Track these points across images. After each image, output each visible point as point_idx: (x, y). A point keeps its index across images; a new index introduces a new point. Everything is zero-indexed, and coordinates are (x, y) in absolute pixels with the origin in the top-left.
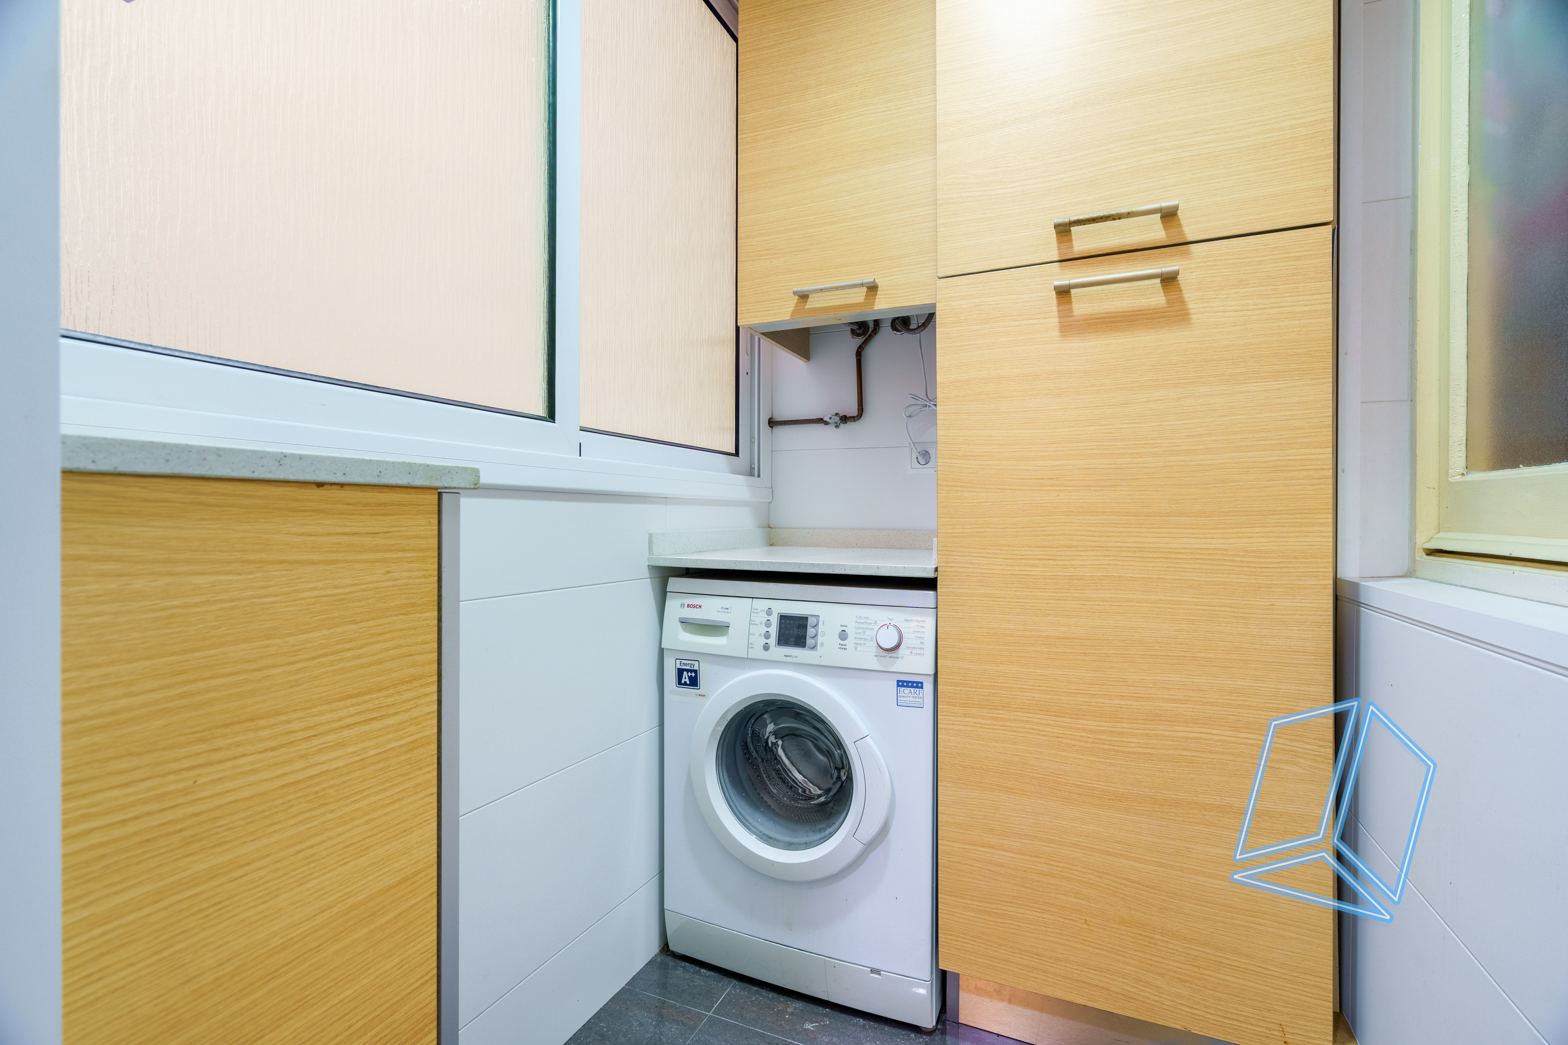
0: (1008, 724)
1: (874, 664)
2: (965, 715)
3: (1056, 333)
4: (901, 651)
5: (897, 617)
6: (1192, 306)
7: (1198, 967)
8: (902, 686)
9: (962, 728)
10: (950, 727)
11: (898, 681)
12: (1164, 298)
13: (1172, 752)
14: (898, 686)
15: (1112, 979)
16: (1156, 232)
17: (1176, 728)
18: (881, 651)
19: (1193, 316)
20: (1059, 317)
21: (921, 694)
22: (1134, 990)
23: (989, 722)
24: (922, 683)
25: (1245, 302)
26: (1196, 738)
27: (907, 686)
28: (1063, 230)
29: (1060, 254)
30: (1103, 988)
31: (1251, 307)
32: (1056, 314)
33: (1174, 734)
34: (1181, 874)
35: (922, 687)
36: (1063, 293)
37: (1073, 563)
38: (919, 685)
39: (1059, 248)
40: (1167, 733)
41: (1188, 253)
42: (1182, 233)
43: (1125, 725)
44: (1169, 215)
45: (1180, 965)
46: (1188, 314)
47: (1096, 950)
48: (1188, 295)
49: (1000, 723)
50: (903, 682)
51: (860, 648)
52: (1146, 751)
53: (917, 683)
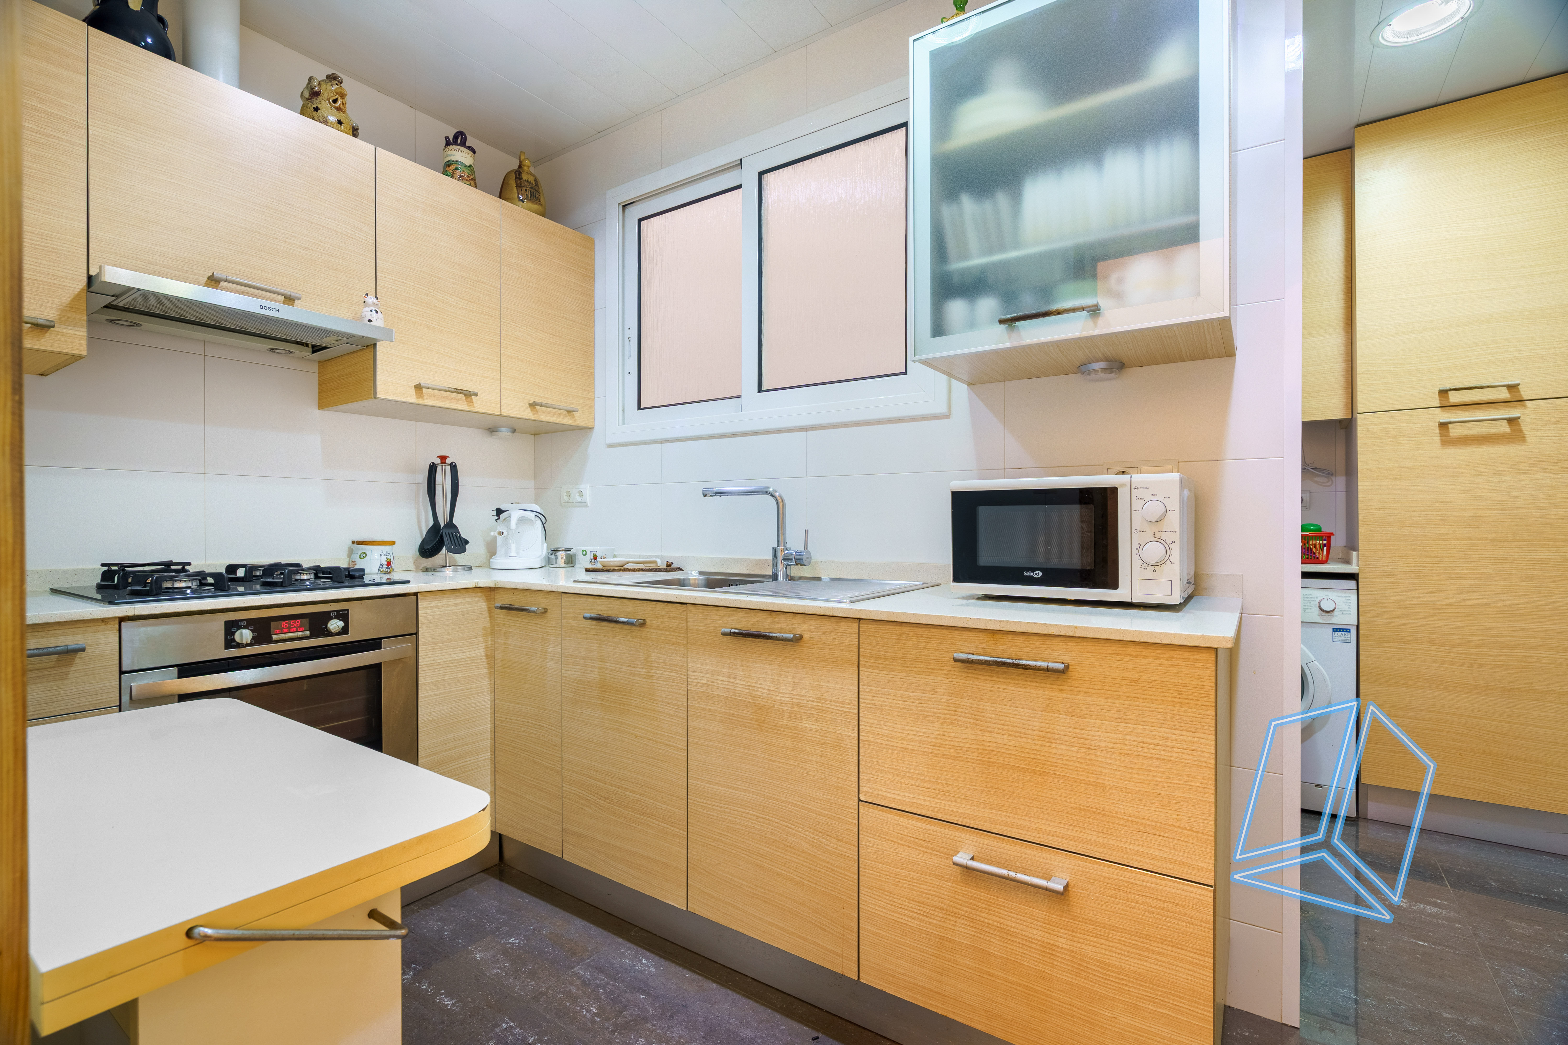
0: (1407, 651)
1: (1318, 619)
2: (1378, 647)
3: (1438, 445)
4: (1335, 612)
5: (1332, 595)
6: (1527, 433)
7: (1534, 775)
8: (1337, 631)
9: (1376, 653)
10: (1368, 653)
11: (1333, 629)
12: (1509, 428)
13: (1516, 664)
14: (1333, 631)
15: (1477, 783)
16: (1505, 394)
17: (1519, 651)
18: (1322, 612)
19: (1528, 438)
20: (1440, 436)
21: (1349, 636)
22: (1493, 789)
23: (1394, 650)
24: (1350, 630)
25: (1561, 432)
26: (1531, 656)
27: (1340, 631)
28: (1443, 393)
29: (1440, 403)
30: (1472, 788)
31: (1564, 435)
32: (1439, 435)
33: (1517, 654)
34: (1522, 726)
35: (1350, 632)
36: (1443, 426)
37: (1451, 565)
38: (1348, 631)
39: (1440, 400)
40: (1512, 654)
41: (1524, 406)
42: (1520, 395)
43: (1486, 650)
44: (1512, 388)
45: (1522, 774)
46: (1524, 437)
47: (1467, 769)
48: (1524, 427)
49: (1402, 650)
50: (1337, 629)
51: (1307, 611)
52: (1499, 663)
53: (1347, 629)
